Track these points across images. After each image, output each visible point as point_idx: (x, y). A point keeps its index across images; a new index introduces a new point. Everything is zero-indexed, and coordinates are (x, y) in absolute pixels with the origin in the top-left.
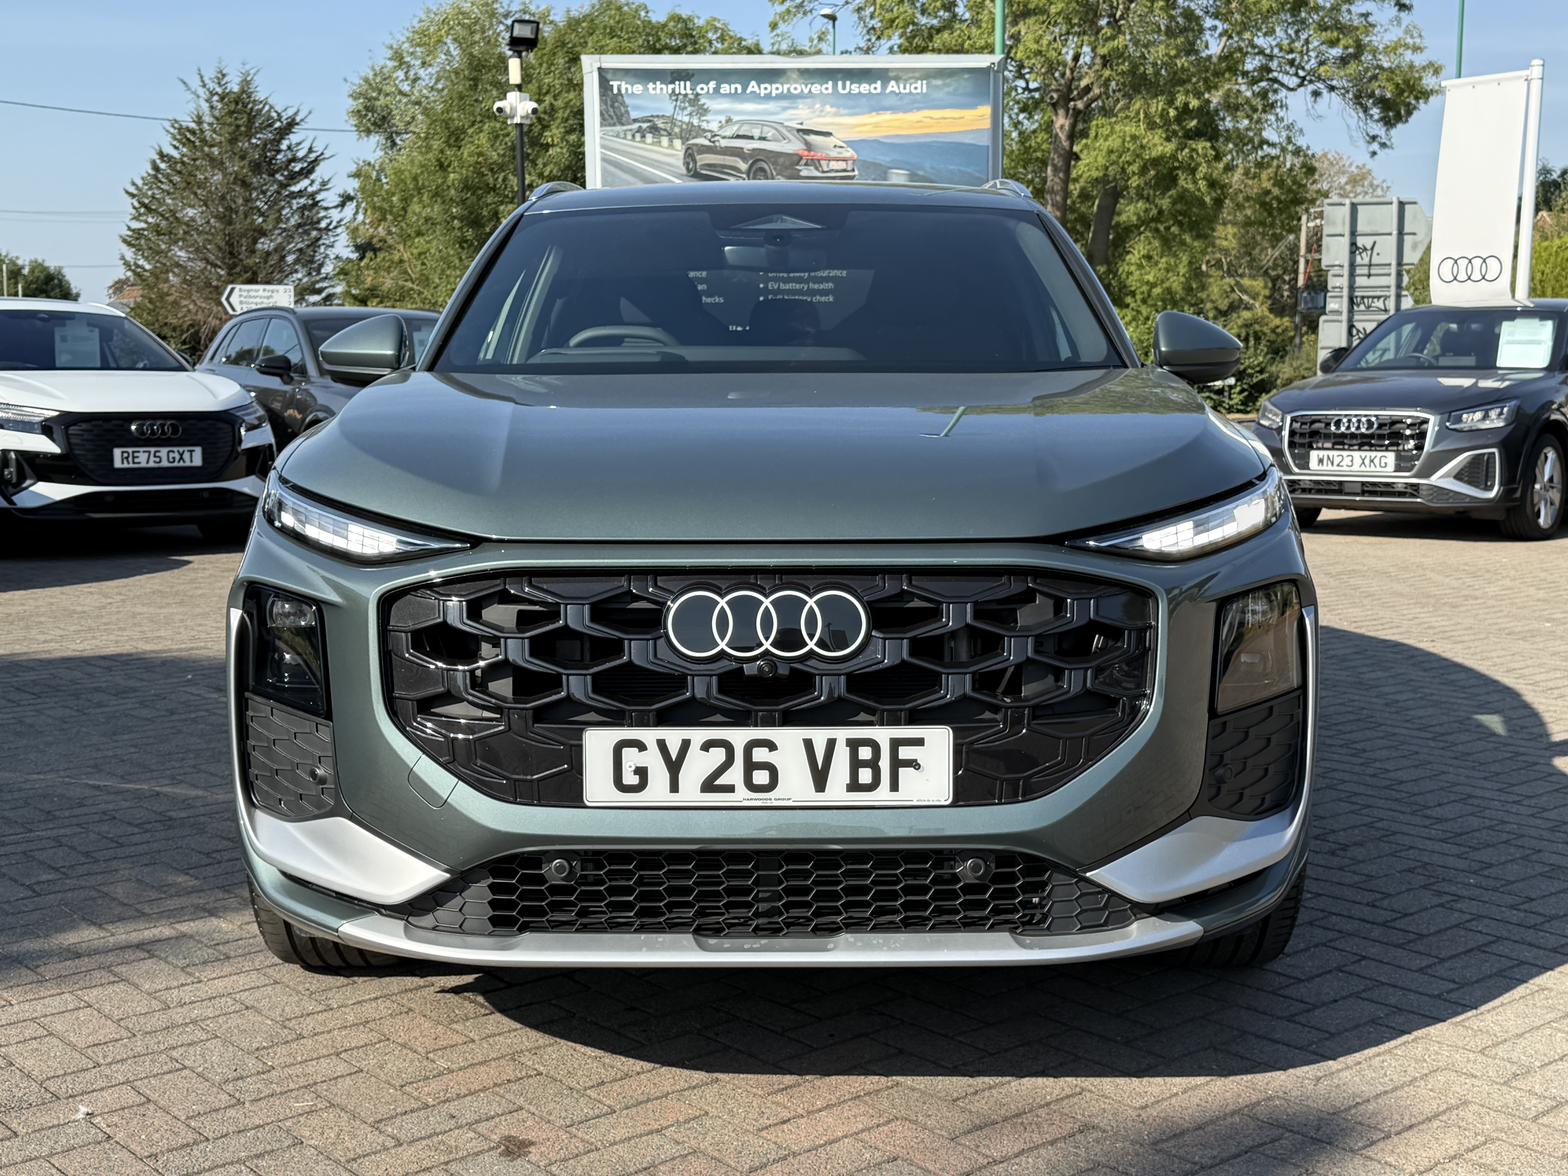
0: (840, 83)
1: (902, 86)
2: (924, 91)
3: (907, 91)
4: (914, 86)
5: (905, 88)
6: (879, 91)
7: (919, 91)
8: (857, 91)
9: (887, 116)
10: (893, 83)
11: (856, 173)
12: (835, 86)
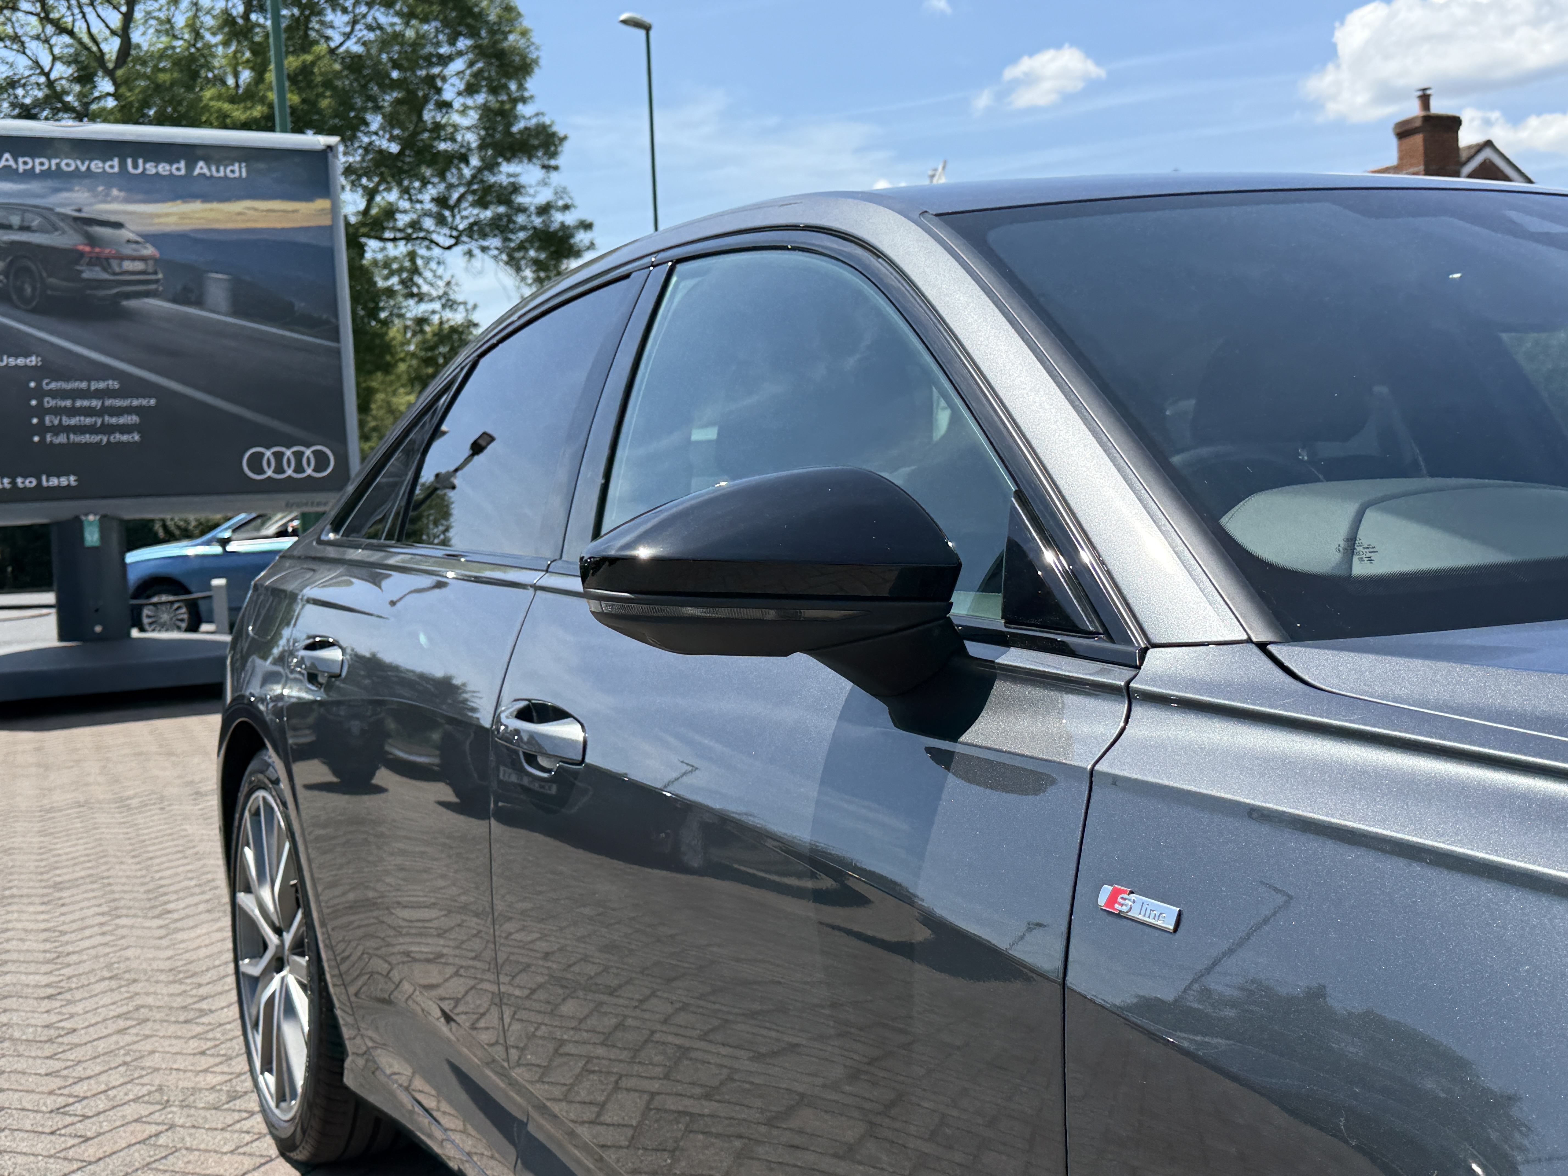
0: (129, 161)
1: (214, 168)
2: (244, 174)
3: (222, 174)
4: (229, 168)
5: (218, 171)
6: (183, 172)
7: (237, 175)
8: (154, 171)
9: (196, 207)
10: (201, 164)
11: (160, 276)
12: (123, 165)
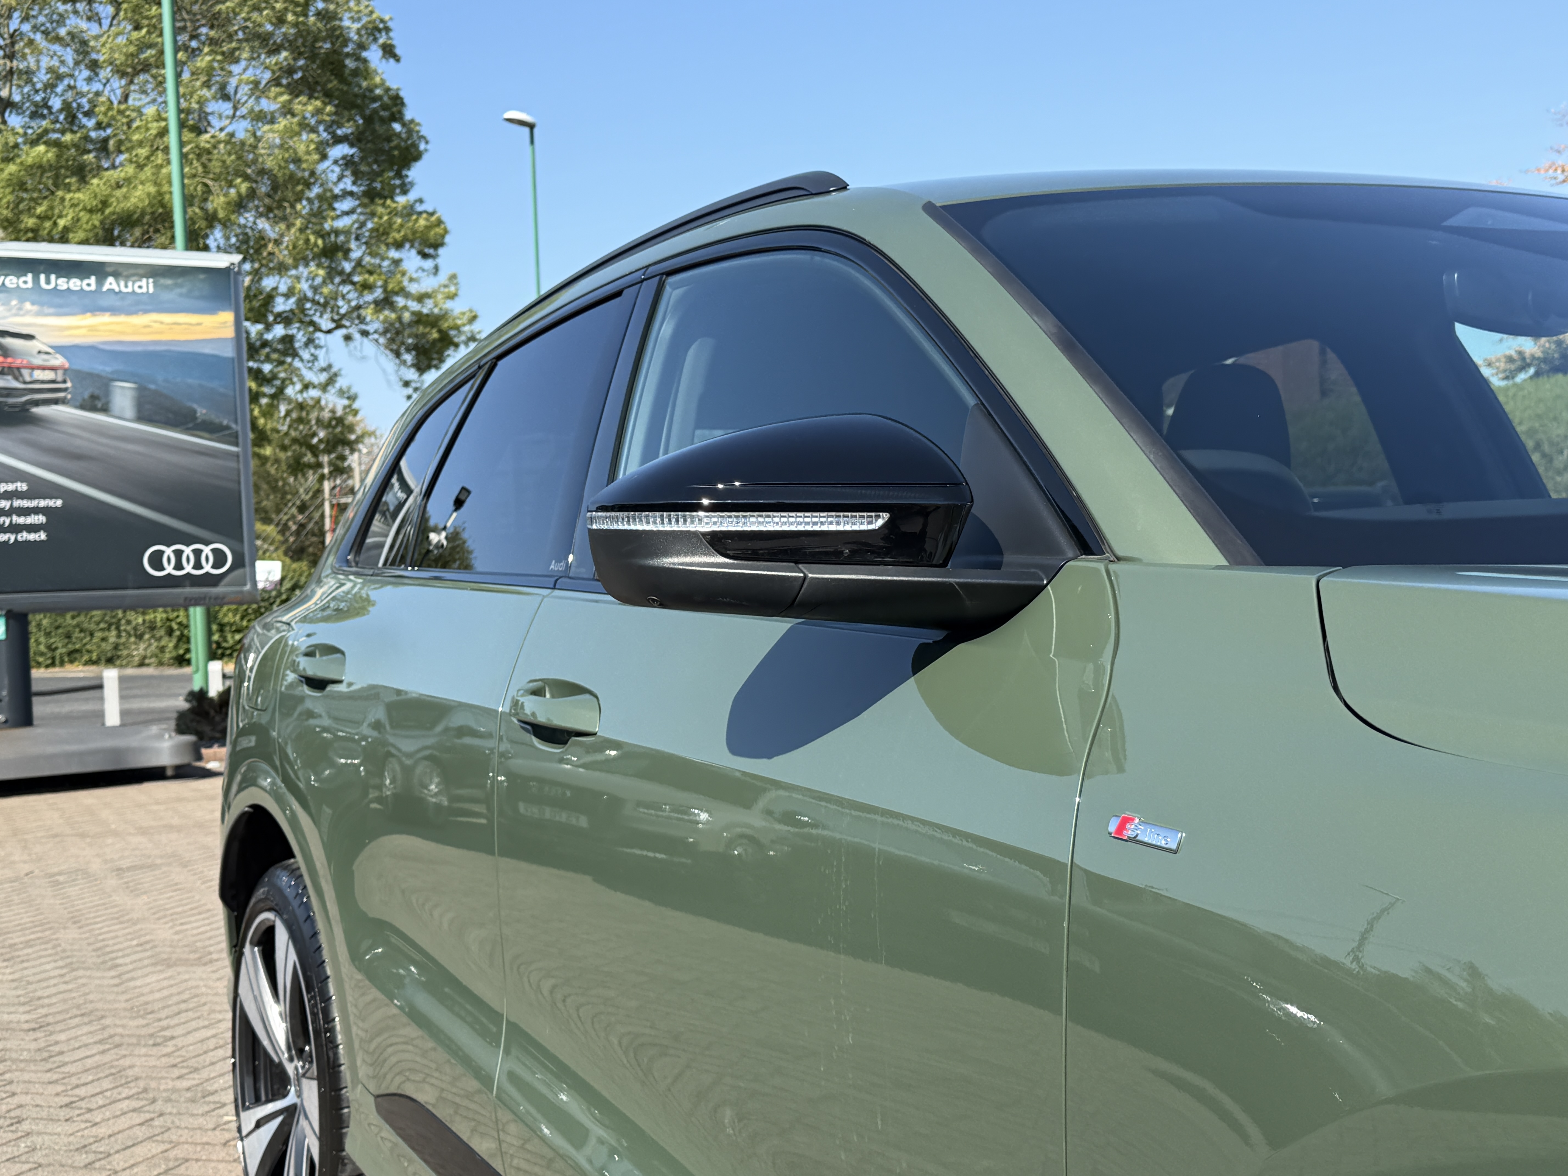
0: (42, 277)
1: (122, 283)
2: (151, 290)
3: (130, 290)
4: (137, 284)
5: (126, 286)
6: (93, 287)
7: (144, 290)
8: (65, 287)
10: (111, 279)
11: (69, 384)
12: (36, 280)
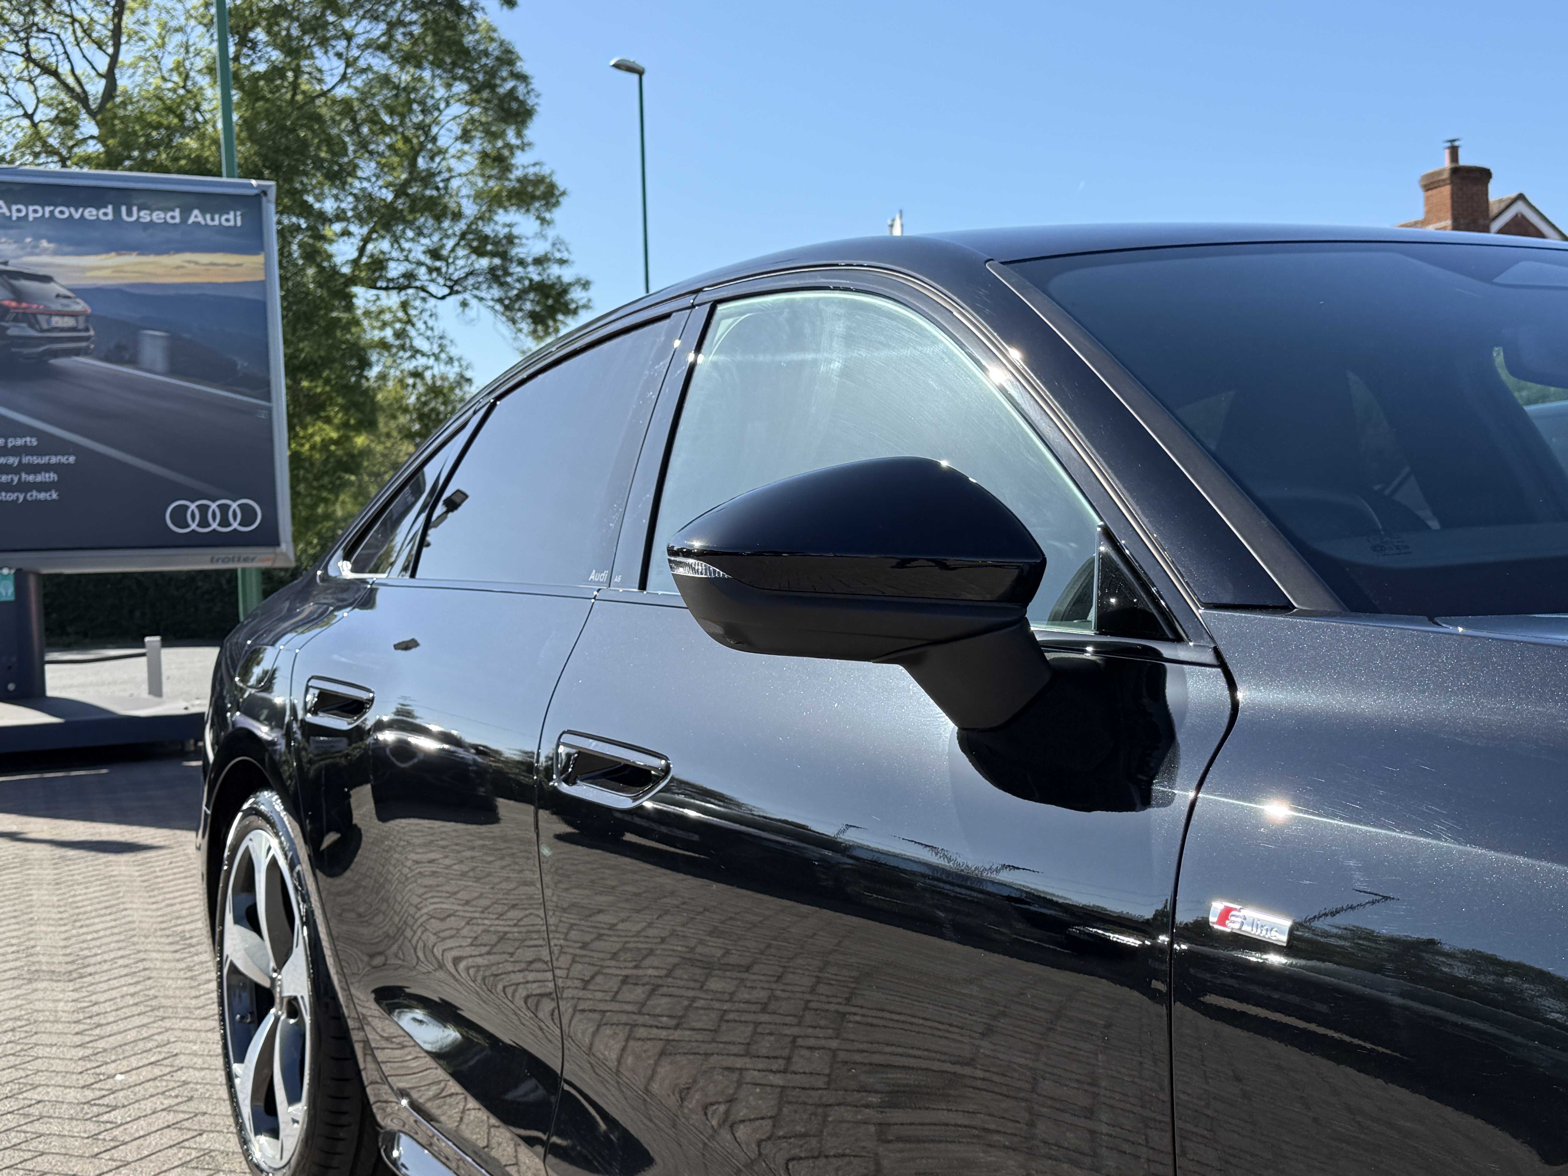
0: (124, 209)
1: (208, 216)
2: (239, 223)
3: (216, 223)
4: (224, 217)
5: (213, 219)
6: (177, 220)
7: (232, 223)
8: (148, 219)
10: (196, 212)
11: (92, 333)
12: (117, 212)
